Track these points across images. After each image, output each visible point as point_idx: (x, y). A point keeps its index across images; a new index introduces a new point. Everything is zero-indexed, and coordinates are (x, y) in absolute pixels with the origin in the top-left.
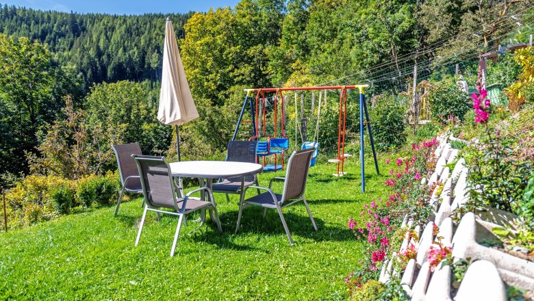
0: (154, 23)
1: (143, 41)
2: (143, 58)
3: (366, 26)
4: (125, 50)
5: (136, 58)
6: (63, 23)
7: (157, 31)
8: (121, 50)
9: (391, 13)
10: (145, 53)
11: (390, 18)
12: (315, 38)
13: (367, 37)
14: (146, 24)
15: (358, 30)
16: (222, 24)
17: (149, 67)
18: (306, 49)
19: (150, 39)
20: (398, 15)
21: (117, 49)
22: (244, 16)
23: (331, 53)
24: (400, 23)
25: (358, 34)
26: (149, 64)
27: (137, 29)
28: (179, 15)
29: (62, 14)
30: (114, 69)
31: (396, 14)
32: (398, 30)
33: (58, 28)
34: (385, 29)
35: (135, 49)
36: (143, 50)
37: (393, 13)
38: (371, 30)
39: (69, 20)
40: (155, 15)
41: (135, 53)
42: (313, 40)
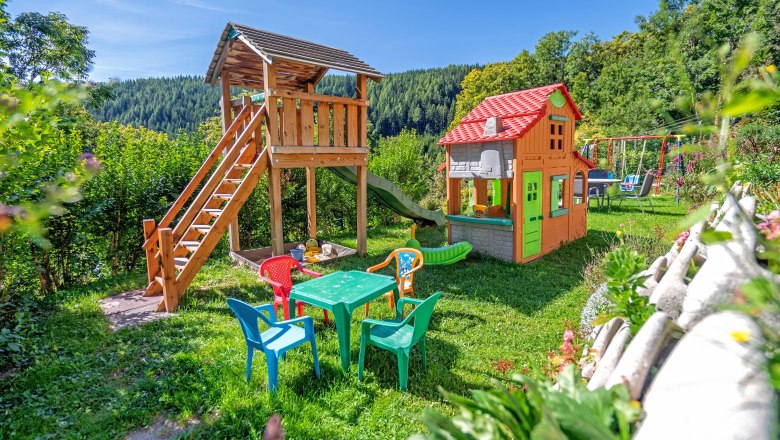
0: (416, 79)
1: (406, 97)
2: (406, 113)
3: (663, 74)
4: (391, 106)
5: (400, 113)
6: (340, 86)
7: (420, 86)
8: (387, 107)
9: (693, 59)
10: (408, 108)
11: (693, 65)
12: (608, 92)
13: (663, 86)
14: (409, 80)
15: (653, 79)
16: (500, 79)
17: (412, 121)
18: (597, 103)
19: (413, 95)
20: (702, 61)
21: (384, 105)
22: (520, 70)
23: (624, 106)
24: (704, 69)
25: (652, 83)
26: (411, 118)
27: (402, 86)
28: (439, 69)
29: (339, 77)
30: (381, 124)
31: (700, 60)
32: (702, 77)
33: (336, 89)
34: (685, 77)
35: (400, 104)
36: (407, 106)
37: (695, 59)
38: (668, 79)
39: (345, 82)
40: (417, 71)
41: (399, 108)
42: (605, 93)
